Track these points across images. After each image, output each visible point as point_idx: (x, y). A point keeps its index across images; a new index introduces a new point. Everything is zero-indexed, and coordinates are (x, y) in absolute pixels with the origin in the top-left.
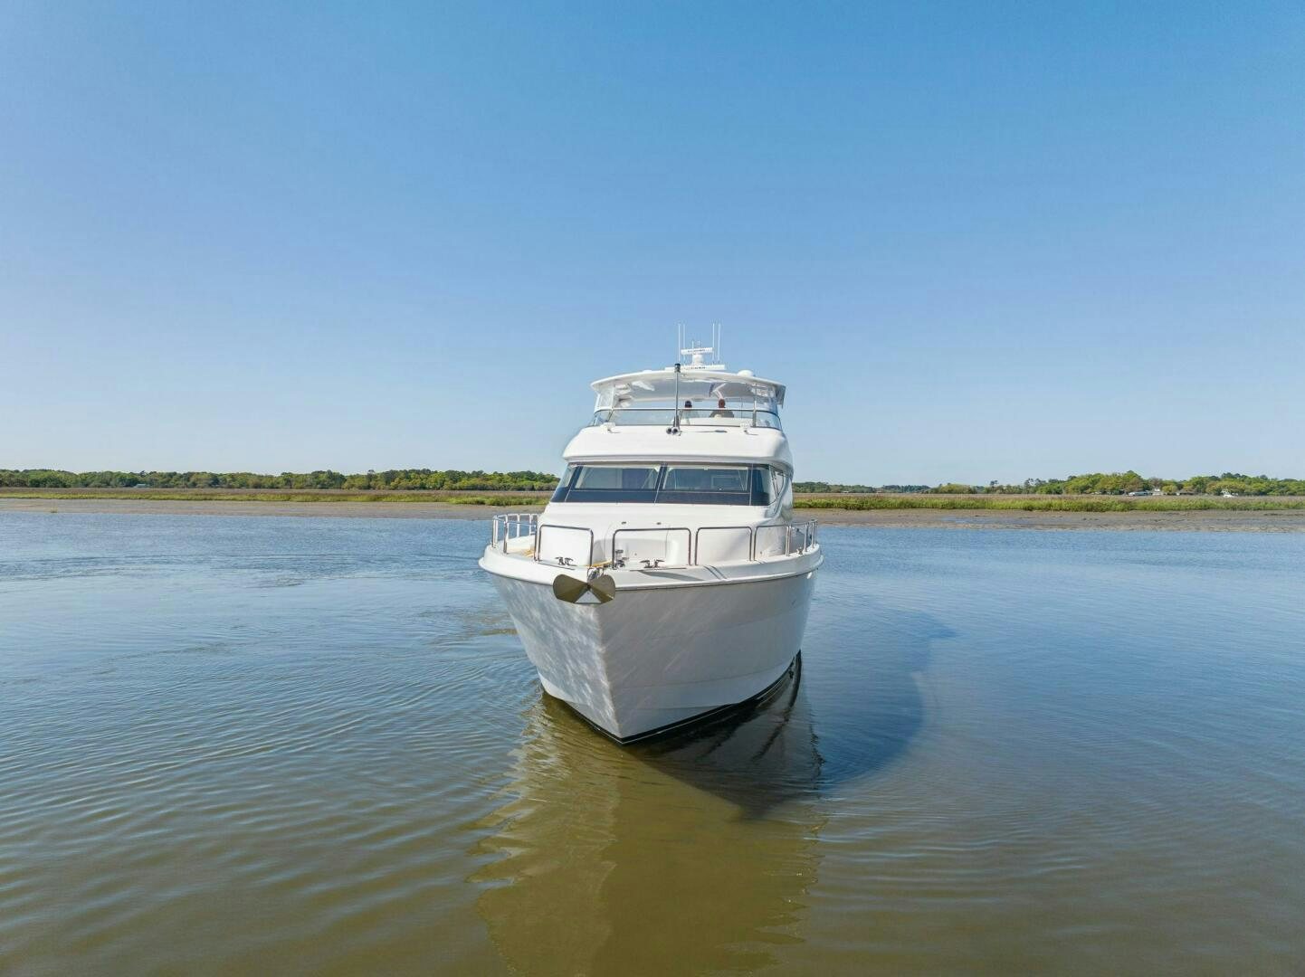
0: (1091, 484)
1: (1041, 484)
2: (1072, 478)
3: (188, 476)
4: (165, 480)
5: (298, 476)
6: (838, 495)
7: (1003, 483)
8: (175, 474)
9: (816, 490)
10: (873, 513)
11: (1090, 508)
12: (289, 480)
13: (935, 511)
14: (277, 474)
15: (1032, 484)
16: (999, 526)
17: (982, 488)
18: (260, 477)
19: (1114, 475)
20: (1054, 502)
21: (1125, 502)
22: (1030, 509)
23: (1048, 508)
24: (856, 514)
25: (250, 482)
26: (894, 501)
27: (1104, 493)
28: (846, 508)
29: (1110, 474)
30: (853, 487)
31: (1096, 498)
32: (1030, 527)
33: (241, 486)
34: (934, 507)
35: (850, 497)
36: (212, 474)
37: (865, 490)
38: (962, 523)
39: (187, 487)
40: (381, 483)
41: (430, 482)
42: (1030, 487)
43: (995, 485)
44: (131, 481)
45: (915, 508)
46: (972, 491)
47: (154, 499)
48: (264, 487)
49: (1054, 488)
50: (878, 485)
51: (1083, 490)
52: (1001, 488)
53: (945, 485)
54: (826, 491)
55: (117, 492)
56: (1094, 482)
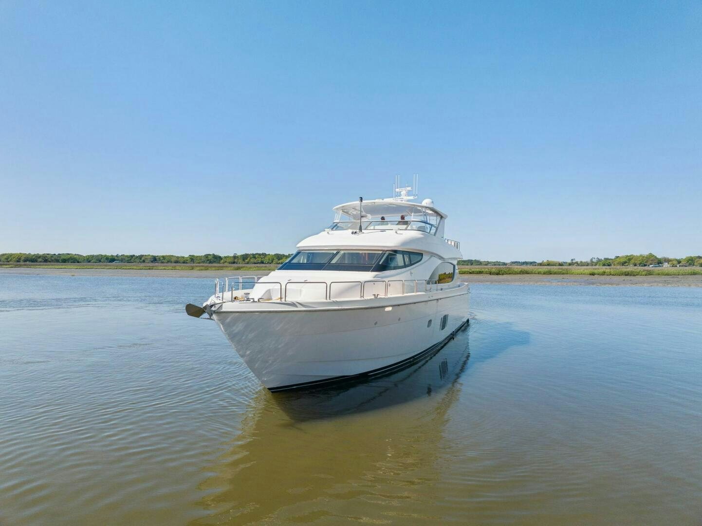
0: (627, 261)
1: (599, 260)
2: (617, 257)
3: (141, 257)
4: (129, 259)
5: (197, 256)
6: (486, 266)
7: (578, 260)
8: (134, 255)
9: (474, 264)
10: (505, 277)
11: (627, 274)
12: (192, 259)
13: (540, 275)
14: (186, 256)
15: (594, 260)
16: (575, 284)
17: (566, 263)
18: (178, 257)
19: (641, 255)
20: (606, 271)
21: (647, 271)
22: (593, 274)
23: (604, 274)
24: (495, 277)
25: (172, 260)
26: (517, 270)
27: (635, 265)
28: (490, 273)
29: (639, 255)
30: (494, 262)
31: (630, 268)
32: (593, 285)
33: (168, 262)
34: (539, 273)
35: (492, 268)
36: (153, 256)
37: (501, 264)
38: (554, 282)
39: (140, 262)
40: (241, 261)
41: (266, 260)
42: (593, 262)
43: (573, 261)
44: (112, 260)
45: (528, 273)
46: (561, 265)
47: (123, 269)
48: (180, 263)
49: (607, 263)
50: (508, 261)
51: (623, 264)
52: (577, 263)
53: (545, 261)
54: (479, 265)
55: (103, 265)
56: (630, 260)
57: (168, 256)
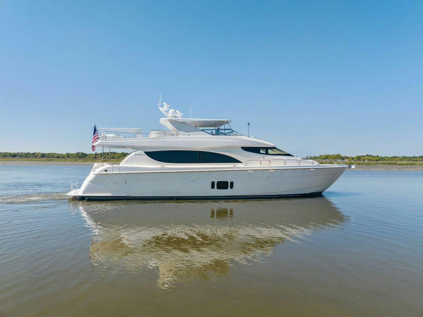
1: (311, 157)
2: (321, 156)
3: (34, 154)
4: (26, 155)
5: (71, 154)
8: (29, 153)
12: (68, 155)
14: (64, 153)
15: (309, 157)
18: (59, 154)
19: (333, 155)
25: (55, 156)
29: (332, 154)
33: (52, 157)
36: (42, 153)
39: (34, 157)
40: (100, 157)
41: (116, 156)
44: (14, 156)
48: (60, 158)
49: (316, 159)
51: (324, 159)
56: (327, 157)
57: (53, 153)
